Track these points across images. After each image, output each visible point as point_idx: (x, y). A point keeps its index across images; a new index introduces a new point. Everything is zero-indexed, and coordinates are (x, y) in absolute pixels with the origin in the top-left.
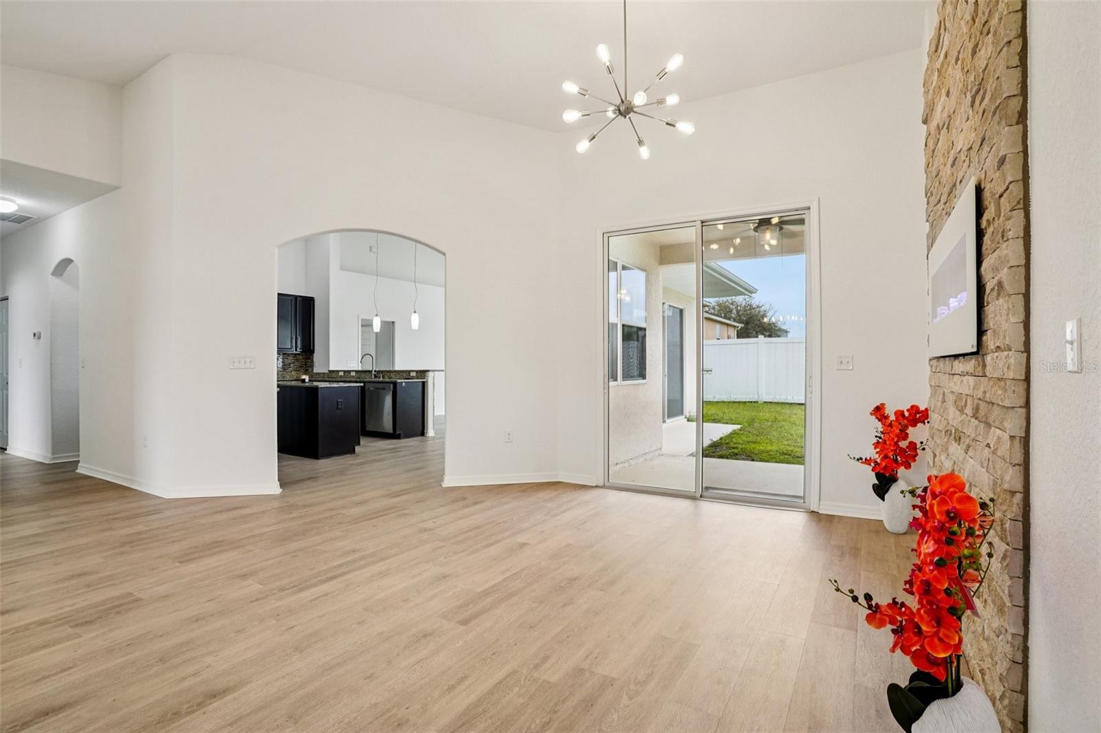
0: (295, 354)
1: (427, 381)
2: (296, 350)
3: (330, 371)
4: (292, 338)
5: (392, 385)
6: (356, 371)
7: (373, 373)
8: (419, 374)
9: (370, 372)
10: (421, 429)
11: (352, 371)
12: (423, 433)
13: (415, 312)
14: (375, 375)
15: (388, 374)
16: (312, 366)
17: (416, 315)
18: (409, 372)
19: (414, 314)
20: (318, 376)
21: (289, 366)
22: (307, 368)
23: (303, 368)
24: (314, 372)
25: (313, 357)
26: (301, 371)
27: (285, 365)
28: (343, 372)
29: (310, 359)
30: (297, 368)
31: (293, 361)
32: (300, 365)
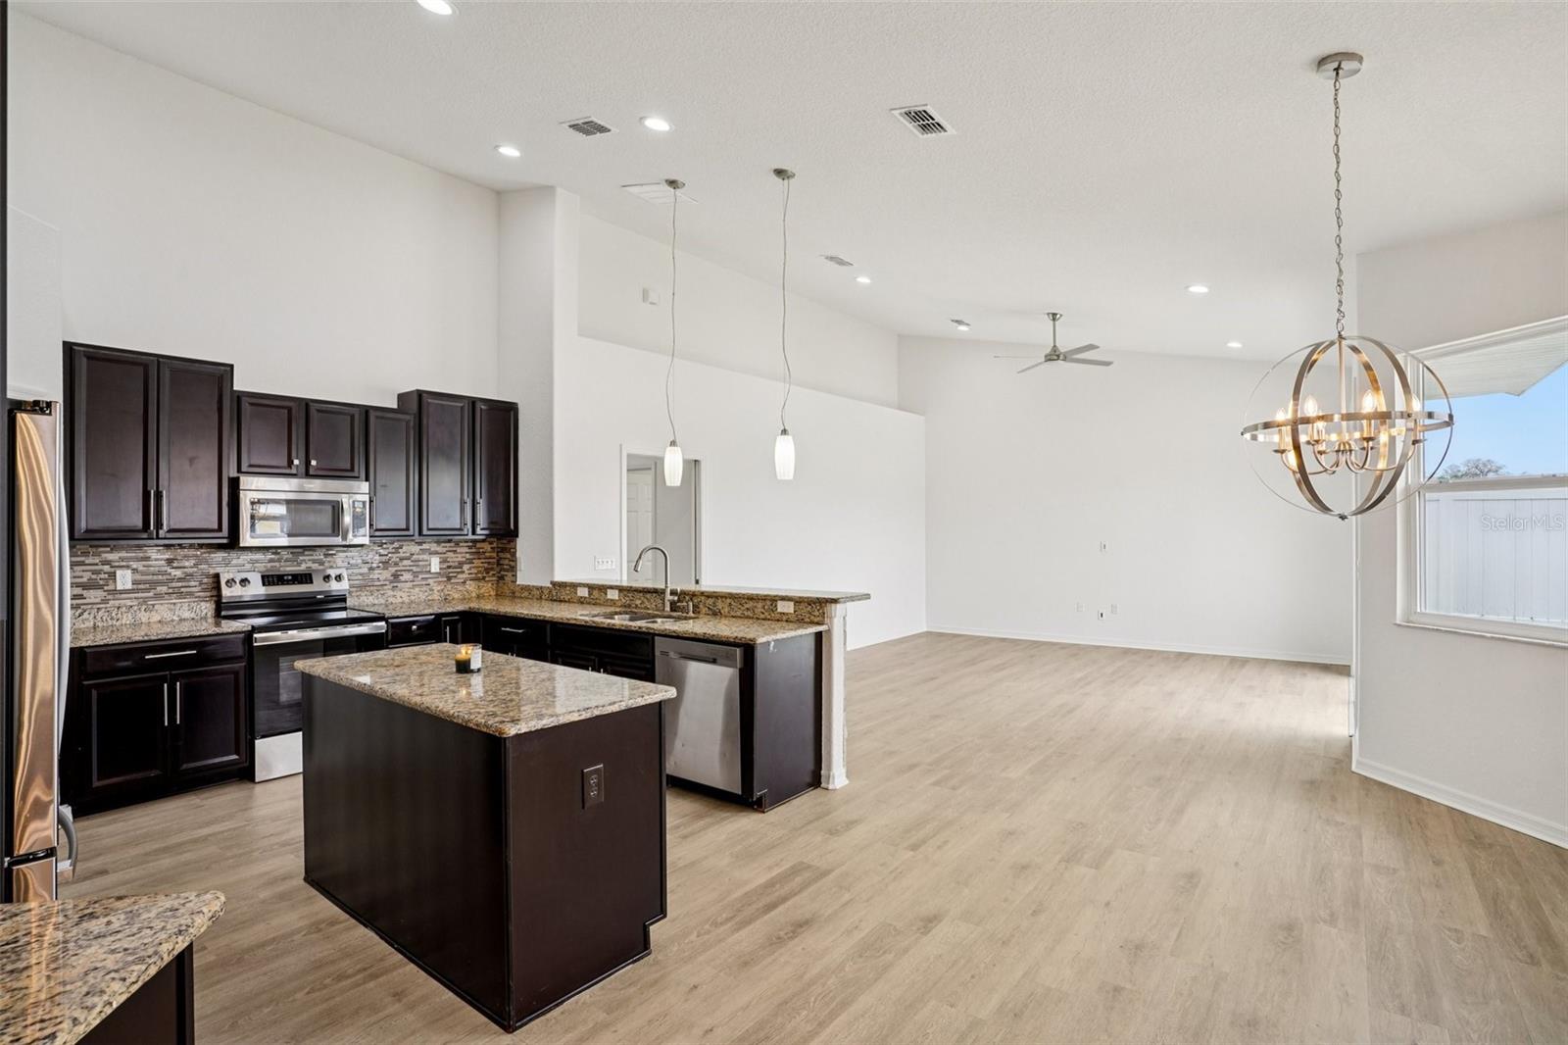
0: (475, 542)
1: (829, 631)
2: (474, 533)
3: (554, 584)
4: (463, 503)
5: (738, 651)
6: (621, 589)
7: (668, 597)
8: (805, 609)
9: (658, 593)
10: (811, 766)
11: (611, 587)
12: (816, 781)
13: (784, 432)
14: (673, 605)
15: (710, 601)
16: (513, 569)
17: (789, 438)
18: (773, 600)
19: (781, 439)
20: (526, 594)
21: (459, 570)
22: (502, 573)
23: (492, 572)
24: (518, 583)
25: (515, 548)
26: (487, 579)
27: (449, 567)
28: (586, 590)
29: (509, 552)
30: (479, 572)
31: (468, 556)
32: (486, 565)
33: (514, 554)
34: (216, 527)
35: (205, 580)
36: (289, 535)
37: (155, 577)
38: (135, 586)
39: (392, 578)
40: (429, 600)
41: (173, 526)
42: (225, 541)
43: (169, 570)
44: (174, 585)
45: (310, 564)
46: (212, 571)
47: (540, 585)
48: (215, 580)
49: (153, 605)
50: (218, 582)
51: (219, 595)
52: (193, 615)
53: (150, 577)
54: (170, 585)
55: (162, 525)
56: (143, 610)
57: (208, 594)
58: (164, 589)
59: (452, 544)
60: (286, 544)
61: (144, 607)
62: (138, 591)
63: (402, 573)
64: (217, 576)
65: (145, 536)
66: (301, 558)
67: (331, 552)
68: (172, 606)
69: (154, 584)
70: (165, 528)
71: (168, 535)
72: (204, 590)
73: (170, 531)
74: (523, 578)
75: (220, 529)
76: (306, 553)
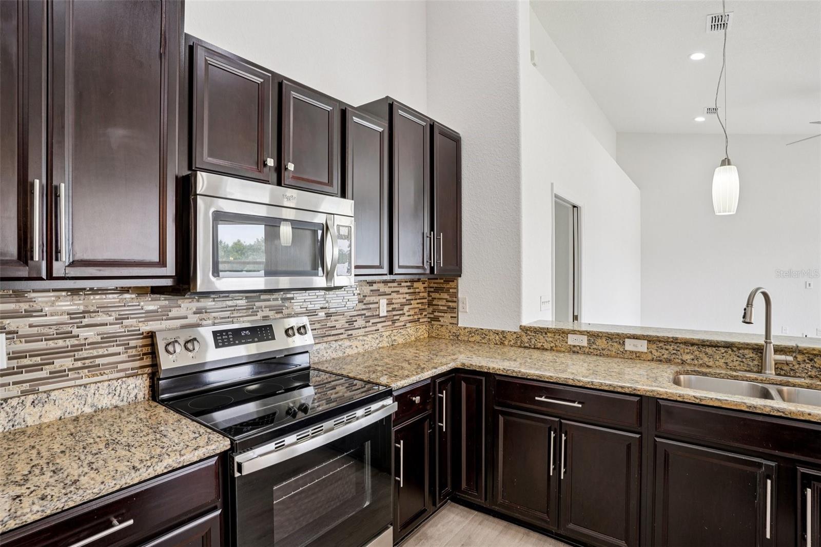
2: (432, 272)
3: (523, 328)
4: (425, 237)
6: (651, 340)
7: (772, 357)
11: (634, 337)
16: (453, 310)
20: (478, 338)
21: (401, 312)
22: (436, 314)
23: (425, 313)
24: (459, 325)
25: (456, 288)
26: (421, 320)
27: (394, 309)
28: (585, 338)
29: (447, 291)
30: (415, 314)
31: (408, 297)
32: (420, 306)
33: (455, 295)
34: (156, 259)
35: (133, 343)
36: (268, 273)
37: (51, 344)
38: (14, 363)
39: (347, 325)
40: (380, 348)
41: (79, 256)
42: (168, 282)
43: (75, 331)
44: (84, 354)
45: (267, 312)
46: (146, 328)
47: (500, 329)
48: (148, 341)
49: (48, 392)
50: (153, 345)
51: (155, 365)
52: (116, 401)
53: (42, 345)
54: (79, 355)
55: (58, 252)
56: (28, 404)
57: (137, 364)
58: (68, 363)
59: (395, 284)
60: (262, 287)
61: (31, 398)
62: (20, 370)
63: (357, 318)
64: (151, 335)
65: (24, 272)
66: (257, 304)
67: (289, 296)
68: (81, 391)
69: (49, 355)
70: (65, 257)
71: (73, 272)
72: (132, 359)
73: (73, 264)
74: (466, 320)
75: (162, 263)
76: (262, 297)
